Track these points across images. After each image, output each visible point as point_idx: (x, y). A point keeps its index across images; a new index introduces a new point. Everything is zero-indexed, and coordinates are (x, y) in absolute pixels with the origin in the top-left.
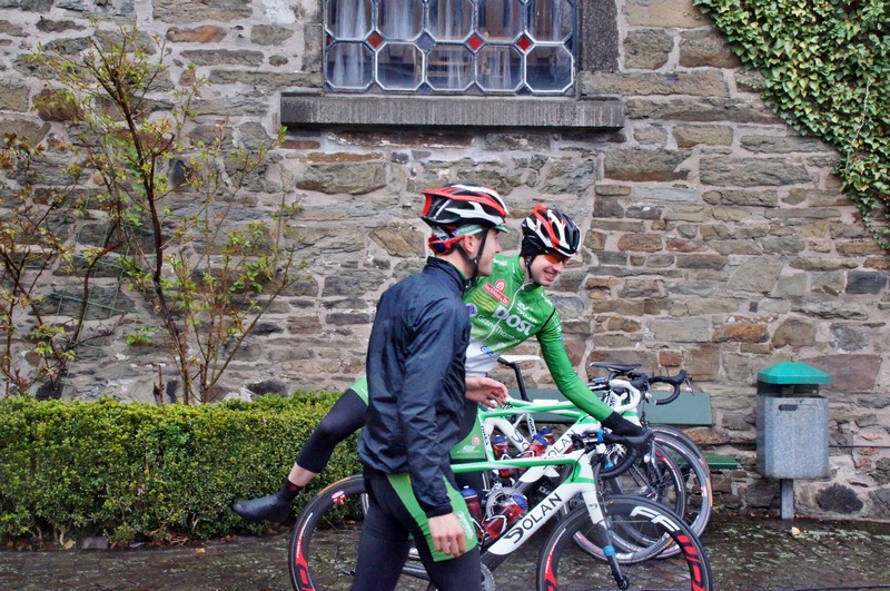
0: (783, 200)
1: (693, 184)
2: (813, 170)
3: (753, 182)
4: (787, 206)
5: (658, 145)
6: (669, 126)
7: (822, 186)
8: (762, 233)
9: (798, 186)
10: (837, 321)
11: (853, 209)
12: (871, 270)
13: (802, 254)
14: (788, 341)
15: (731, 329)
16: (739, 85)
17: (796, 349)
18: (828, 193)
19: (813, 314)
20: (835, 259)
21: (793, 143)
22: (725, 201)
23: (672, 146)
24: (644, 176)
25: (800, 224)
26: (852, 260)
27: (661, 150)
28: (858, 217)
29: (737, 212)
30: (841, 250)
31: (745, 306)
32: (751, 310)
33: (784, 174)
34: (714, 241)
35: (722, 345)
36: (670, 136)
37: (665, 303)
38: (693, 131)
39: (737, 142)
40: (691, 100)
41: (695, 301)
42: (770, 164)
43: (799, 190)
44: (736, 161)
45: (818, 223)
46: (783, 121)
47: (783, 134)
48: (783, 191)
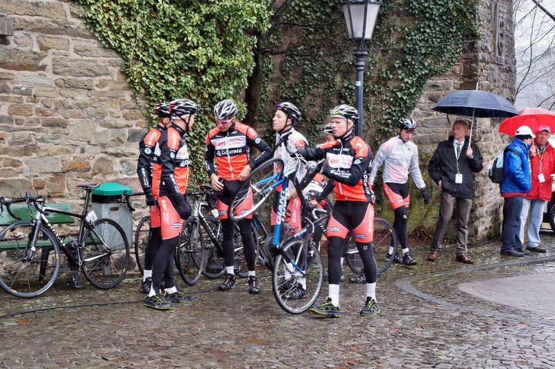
0: (96, 86)
1: (49, 74)
2: (111, 68)
3: (82, 74)
4: (98, 89)
5: (29, 48)
6: (34, 36)
7: (115, 78)
8: (86, 105)
9: (103, 77)
10: (124, 158)
11: (131, 93)
12: (139, 128)
13: (106, 118)
14: (100, 171)
15: (71, 164)
16: (72, 14)
17: (104, 176)
18: (119, 83)
19: (112, 154)
20: (122, 122)
21: (101, 52)
22: (67, 86)
23: (36, 49)
24: (22, 67)
25: (105, 101)
26: (130, 122)
27: (31, 51)
28: (134, 97)
29: (73, 92)
30: (125, 117)
31: (78, 150)
32: (81, 153)
33: (97, 70)
34: (61, 110)
35: (66, 174)
36: (35, 43)
37: (34, 148)
38: (49, 40)
39: (71, 50)
40: (47, 21)
41: (51, 147)
42: (90, 64)
43: (104, 80)
44: (72, 61)
45: (114, 100)
46: (96, 38)
47: (96, 46)
48: (96, 80)
